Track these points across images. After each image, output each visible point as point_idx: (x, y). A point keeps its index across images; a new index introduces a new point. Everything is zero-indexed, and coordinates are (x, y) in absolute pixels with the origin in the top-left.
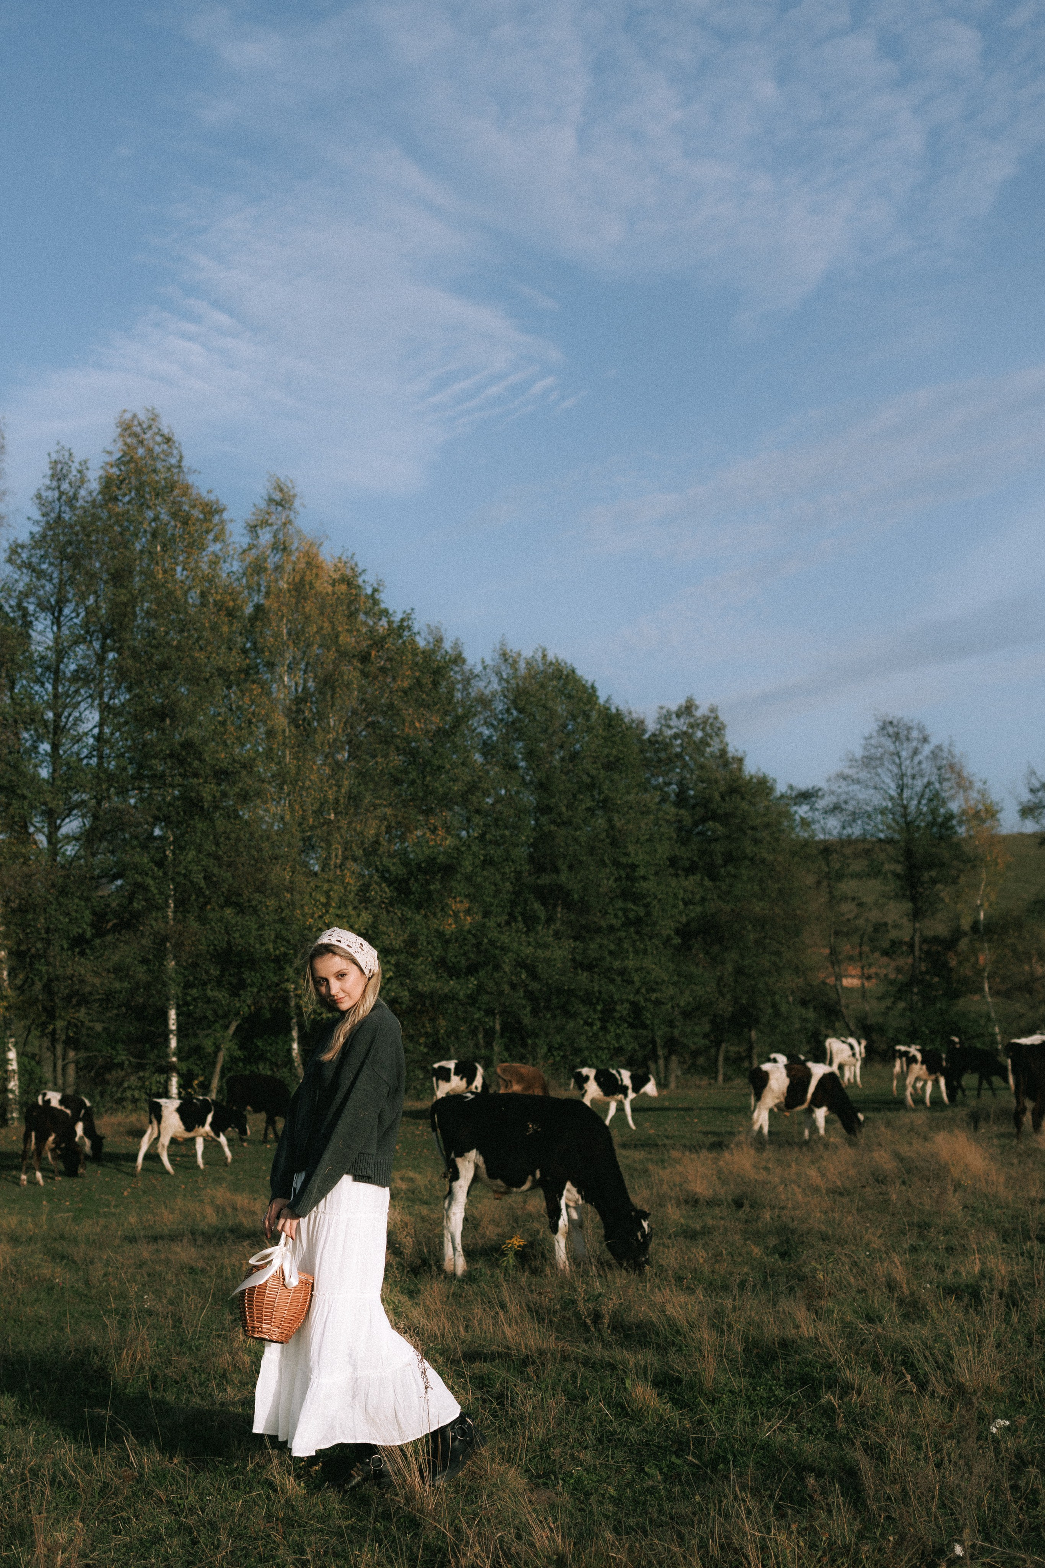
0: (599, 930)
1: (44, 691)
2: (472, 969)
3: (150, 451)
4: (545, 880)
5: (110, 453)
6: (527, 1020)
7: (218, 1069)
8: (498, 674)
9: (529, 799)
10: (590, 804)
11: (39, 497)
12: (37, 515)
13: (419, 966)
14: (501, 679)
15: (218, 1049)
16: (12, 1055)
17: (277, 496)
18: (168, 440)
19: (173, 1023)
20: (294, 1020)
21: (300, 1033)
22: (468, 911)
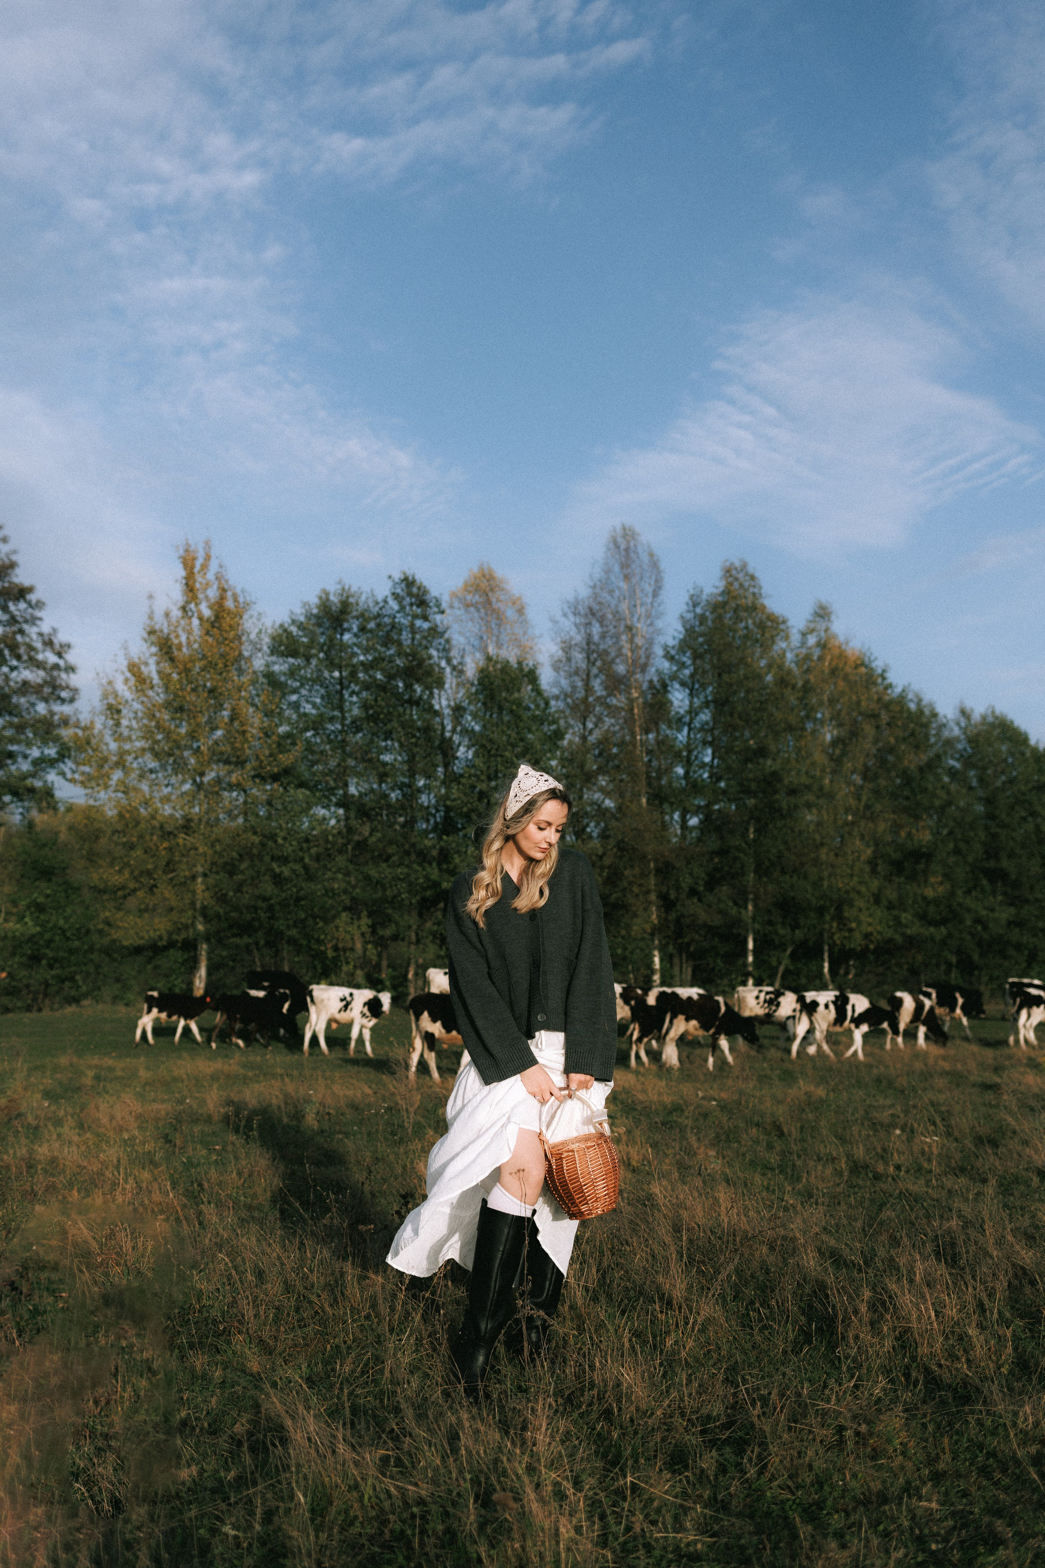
0: (1027, 901)
1: (682, 736)
2: (944, 922)
3: (741, 585)
4: (992, 864)
5: (717, 588)
6: (976, 957)
7: (779, 975)
8: (958, 724)
9: (980, 808)
10: (1023, 814)
11: (682, 617)
12: (680, 628)
13: (905, 917)
14: (961, 728)
15: (780, 963)
16: (657, 960)
17: (820, 612)
18: (753, 578)
19: (751, 945)
20: (826, 948)
21: (830, 957)
22: (941, 883)
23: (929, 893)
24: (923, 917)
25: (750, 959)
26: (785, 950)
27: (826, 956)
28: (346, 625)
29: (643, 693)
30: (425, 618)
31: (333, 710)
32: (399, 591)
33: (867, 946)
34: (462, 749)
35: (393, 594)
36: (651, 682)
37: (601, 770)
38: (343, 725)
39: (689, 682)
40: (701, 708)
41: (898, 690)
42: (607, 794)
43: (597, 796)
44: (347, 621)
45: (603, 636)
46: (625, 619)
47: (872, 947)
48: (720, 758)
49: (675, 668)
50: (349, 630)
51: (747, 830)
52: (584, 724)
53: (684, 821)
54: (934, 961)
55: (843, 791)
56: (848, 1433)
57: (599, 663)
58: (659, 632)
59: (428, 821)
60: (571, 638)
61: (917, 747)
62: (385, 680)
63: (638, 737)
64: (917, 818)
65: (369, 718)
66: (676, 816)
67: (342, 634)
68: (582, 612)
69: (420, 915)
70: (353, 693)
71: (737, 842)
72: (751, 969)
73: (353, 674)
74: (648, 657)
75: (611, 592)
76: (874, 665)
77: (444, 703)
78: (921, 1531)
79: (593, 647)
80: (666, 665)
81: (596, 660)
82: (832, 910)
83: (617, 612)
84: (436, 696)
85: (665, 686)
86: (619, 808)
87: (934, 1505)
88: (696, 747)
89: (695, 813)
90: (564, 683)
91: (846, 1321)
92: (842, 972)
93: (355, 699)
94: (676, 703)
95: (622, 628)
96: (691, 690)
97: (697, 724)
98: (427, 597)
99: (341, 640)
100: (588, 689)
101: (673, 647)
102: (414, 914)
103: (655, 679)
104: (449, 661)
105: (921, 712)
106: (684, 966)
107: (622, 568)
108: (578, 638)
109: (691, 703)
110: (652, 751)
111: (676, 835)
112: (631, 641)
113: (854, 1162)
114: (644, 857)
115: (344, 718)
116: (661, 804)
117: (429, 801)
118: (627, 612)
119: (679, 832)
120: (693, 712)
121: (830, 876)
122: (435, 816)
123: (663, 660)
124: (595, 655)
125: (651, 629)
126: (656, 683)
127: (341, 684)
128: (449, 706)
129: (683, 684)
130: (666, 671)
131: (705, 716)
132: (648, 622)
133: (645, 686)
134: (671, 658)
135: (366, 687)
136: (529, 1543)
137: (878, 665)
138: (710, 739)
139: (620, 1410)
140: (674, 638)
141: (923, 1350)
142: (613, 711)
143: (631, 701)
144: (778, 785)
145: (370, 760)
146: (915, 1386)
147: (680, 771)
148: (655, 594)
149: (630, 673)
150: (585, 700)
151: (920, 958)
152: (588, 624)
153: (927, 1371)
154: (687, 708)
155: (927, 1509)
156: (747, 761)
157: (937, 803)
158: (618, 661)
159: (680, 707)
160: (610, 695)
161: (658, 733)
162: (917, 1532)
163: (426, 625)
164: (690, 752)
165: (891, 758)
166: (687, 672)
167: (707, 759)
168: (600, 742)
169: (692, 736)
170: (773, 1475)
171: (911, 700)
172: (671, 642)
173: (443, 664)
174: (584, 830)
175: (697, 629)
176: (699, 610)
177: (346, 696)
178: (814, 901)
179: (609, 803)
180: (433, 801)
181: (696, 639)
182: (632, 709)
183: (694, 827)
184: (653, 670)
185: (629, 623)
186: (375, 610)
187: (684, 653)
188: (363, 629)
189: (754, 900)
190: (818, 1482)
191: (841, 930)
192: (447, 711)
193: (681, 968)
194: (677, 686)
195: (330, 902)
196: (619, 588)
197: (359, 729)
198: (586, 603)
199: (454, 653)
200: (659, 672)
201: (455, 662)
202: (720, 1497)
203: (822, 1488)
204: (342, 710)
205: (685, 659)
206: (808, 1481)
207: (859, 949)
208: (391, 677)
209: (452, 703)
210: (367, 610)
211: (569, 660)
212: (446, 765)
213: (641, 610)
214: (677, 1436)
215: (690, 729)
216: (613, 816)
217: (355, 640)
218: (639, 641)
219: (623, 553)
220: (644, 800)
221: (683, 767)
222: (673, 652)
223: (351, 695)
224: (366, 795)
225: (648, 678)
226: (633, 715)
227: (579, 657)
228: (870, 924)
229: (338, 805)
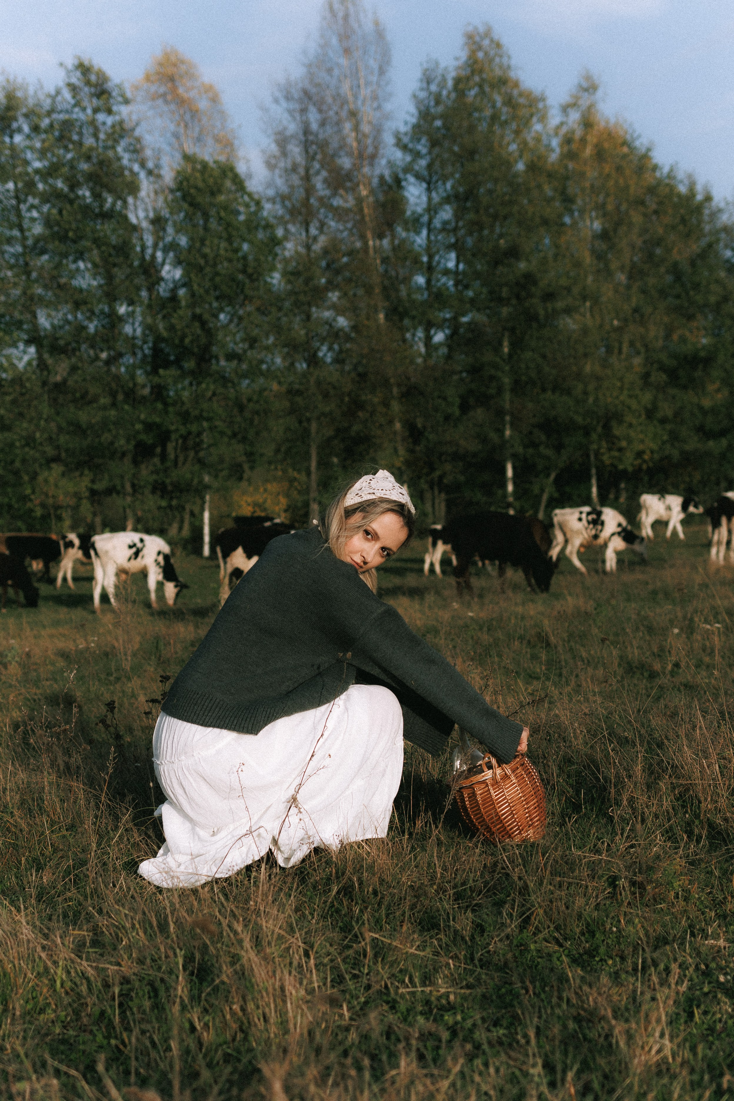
1: (420, 240)
2: (723, 433)
3: (486, 54)
7: (543, 505)
11: (415, 96)
12: (413, 110)
13: (685, 431)
15: (542, 490)
17: (585, 85)
18: (498, 45)
19: (510, 473)
20: (594, 471)
21: (598, 480)
22: (718, 390)
23: (707, 403)
24: (701, 429)
25: (510, 488)
26: (548, 476)
27: (594, 481)
28: (15, 125)
29: (372, 192)
30: (109, 112)
31: (11, 229)
32: (74, 80)
33: (640, 466)
34: (167, 267)
35: (69, 85)
36: (382, 178)
37: (331, 286)
38: (25, 247)
39: (425, 173)
40: (441, 204)
41: (666, 170)
42: (339, 311)
43: (327, 314)
44: (16, 120)
45: (323, 124)
46: (347, 102)
47: (645, 467)
48: (467, 263)
49: (408, 158)
50: (19, 130)
51: (500, 344)
52: (307, 231)
53: (428, 339)
54: (713, 478)
55: (607, 292)
56: (622, 882)
57: (319, 157)
58: (387, 117)
59: (134, 354)
60: (285, 129)
61: (688, 235)
62: (66, 189)
63: (371, 243)
64: (691, 317)
65: (54, 236)
66: (420, 334)
67: (11, 137)
68: (296, 96)
69: (136, 463)
70: (32, 207)
71: (488, 357)
72: (511, 499)
73: (30, 185)
74: (376, 148)
75: (329, 71)
76: (637, 143)
77: (141, 214)
78: (707, 966)
79: (311, 138)
80: (398, 155)
81: (315, 154)
82: (599, 429)
83: (339, 95)
84: (131, 207)
85: (398, 182)
86: (354, 328)
87: (721, 943)
88: (438, 252)
89: (440, 327)
90: (279, 182)
91: (619, 783)
92: (612, 496)
93: (35, 214)
94: (412, 200)
95: (344, 114)
96: (429, 183)
97: (437, 223)
98: (110, 85)
99: (12, 143)
100: (309, 190)
101: (406, 134)
102: (127, 460)
103: (387, 173)
104: (143, 165)
105: (692, 193)
106: (437, 501)
107: (340, 41)
108: (293, 128)
109: (430, 199)
110: (388, 258)
111: (420, 355)
112: (356, 128)
113: (628, 663)
114: (386, 383)
115: (25, 238)
116: (401, 320)
117: (135, 330)
118: (349, 93)
119: (423, 350)
120: (432, 209)
121: (596, 389)
122: (141, 348)
123: (394, 149)
124: (314, 147)
125: (378, 114)
126: (388, 178)
127: (17, 197)
128: (147, 217)
129: (418, 176)
130: (399, 163)
131: (446, 214)
132: (375, 105)
133: (375, 181)
134: (404, 148)
135: (45, 198)
136: (251, 1006)
137: (641, 144)
138: (453, 240)
139: (361, 883)
140: (406, 123)
141: (707, 805)
142: (339, 213)
143: (360, 201)
144: (533, 289)
145: (59, 286)
146: (698, 842)
147: (421, 280)
148: (382, 71)
149: (357, 167)
150: (306, 202)
151: (697, 476)
152: (304, 111)
153: (711, 825)
154: (425, 206)
155: (712, 947)
156: (497, 263)
157: (713, 299)
158: (342, 153)
159: (417, 204)
160: (334, 194)
161: (393, 237)
162: (703, 967)
163: (109, 120)
164: (431, 257)
165: (658, 251)
166: (423, 163)
167: (451, 264)
168: (326, 252)
169: (432, 238)
170: (537, 928)
171: (681, 182)
172: (403, 129)
173: (136, 167)
174: (315, 355)
175: (433, 110)
176: (433, 88)
177: (24, 213)
178: (579, 419)
179: (342, 322)
180: (139, 331)
181: (431, 123)
182: (361, 210)
183: (440, 344)
184: (384, 162)
185: (352, 106)
186: (47, 104)
187: (419, 140)
188: (36, 129)
189: (512, 424)
190: (589, 932)
191: (610, 450)
192: (145, 224)
193: (433, 500)
194: (411, 179)
195: (32, 452)
196: (338, 64)
197: (43, 252)
198: (300, 85)
199: (148, 153)
200: (391, 164)
201: (150, 165)
202: (477, 956)
203: (594, 936)
204: (22, 230)
205: (419, 147)
206: (578, 931)
207: (630, 469)
208: (73, 186)
209: (151, 215)
210: (39, 105)
211: (284, 154)
212: (150, 289)
213: (365, 92)
214: (427, 902)
215: (429, 231)
216: (348, 338)
217: (28, 143)
218: (366, 128)
219: (341, 22)
220: (381, 316)
221: (423, 275)
222: (406, 140)
223: (29, 210)
224: (61, 327)
225: (377, 172)
226: (363, 217)
227: (296, 151)
228: (642, 441)
229: (28, 342)
